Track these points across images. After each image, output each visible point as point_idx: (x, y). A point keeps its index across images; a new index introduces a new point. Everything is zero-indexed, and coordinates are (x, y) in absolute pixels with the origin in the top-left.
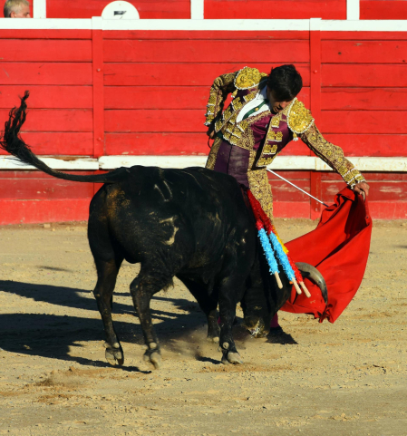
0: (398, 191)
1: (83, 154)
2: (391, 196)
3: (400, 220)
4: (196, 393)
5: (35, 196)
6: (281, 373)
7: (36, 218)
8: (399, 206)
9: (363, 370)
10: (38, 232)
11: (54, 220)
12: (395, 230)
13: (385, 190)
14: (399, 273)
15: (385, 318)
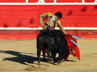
0: (92, 33)
1: (35, 27)
2: (90, 34)
3: (92, 39)
4: (55, 70)
5: (26, 35)
6: (70, 66)
7: (26, 38)
8: (92, 36)
9: (85, 66)
10: (27, 41)
11: (29, 39)
12: (91, 40)
13: (89, 33)
14: (92, 48)
15: (89, 56)
